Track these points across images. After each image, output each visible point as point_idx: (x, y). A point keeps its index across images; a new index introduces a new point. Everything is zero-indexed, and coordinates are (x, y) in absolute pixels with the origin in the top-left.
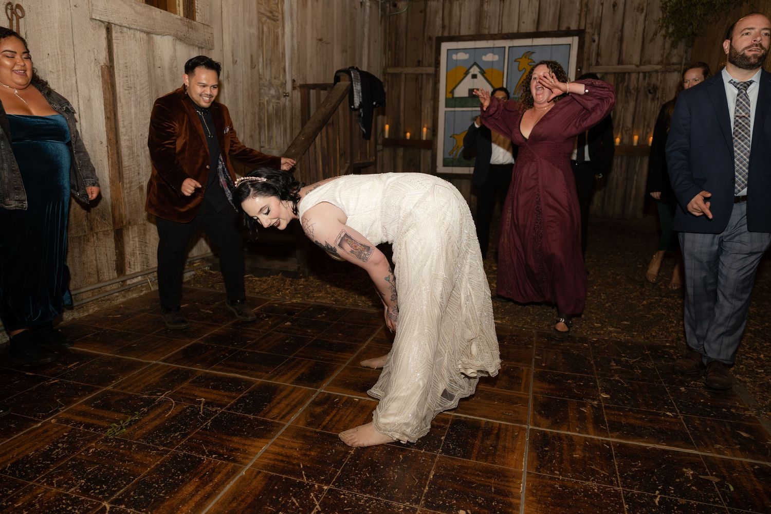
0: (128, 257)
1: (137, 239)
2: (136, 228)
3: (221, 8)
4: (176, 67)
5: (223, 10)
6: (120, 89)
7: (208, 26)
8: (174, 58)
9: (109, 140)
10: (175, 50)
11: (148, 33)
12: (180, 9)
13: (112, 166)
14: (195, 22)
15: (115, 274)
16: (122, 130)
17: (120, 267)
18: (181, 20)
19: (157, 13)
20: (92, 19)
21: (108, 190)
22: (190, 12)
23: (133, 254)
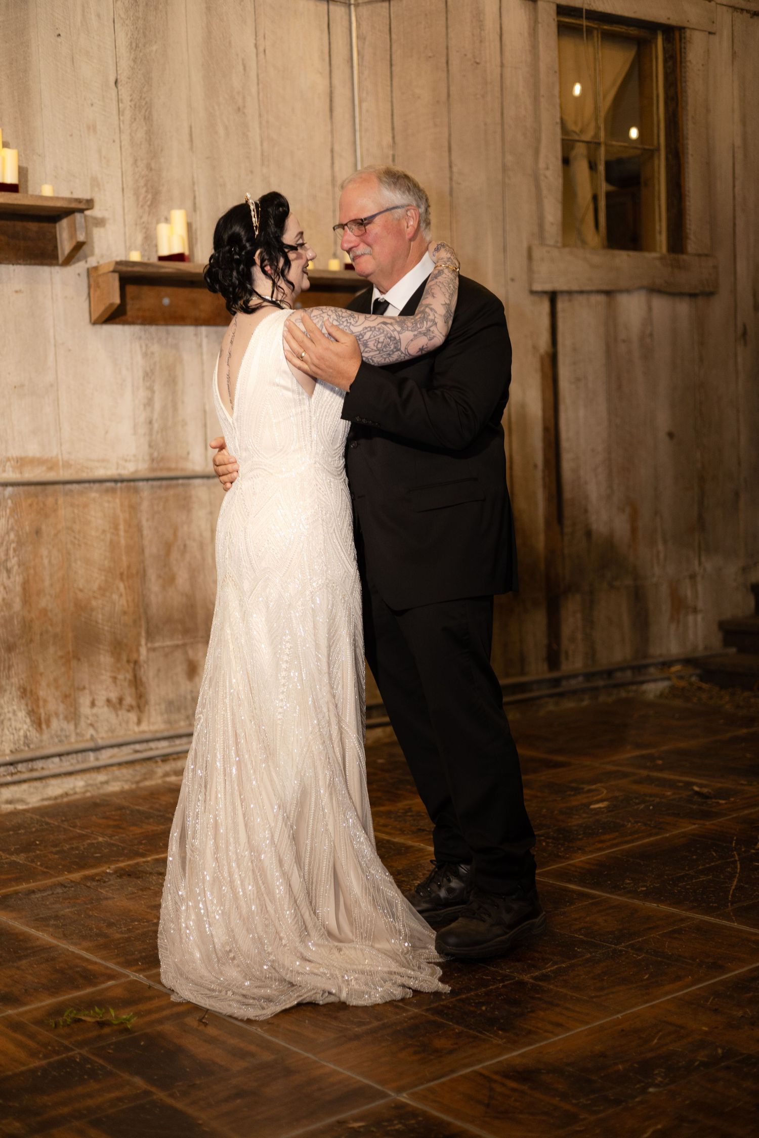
0: (565, 642)
1: (579, 615)
2: (578, 597)
3: (734, 218)
4: (651, 335)
5: (737, 222)
6: (564, 384)
7: (706, 255)
8: (648, 320)
9: (546, 461)
10: (650, 309)
11: (608, 293)
12: (662, 239)
13: (548, 500)
14: (685, 257)
15: (546, 667)
16: (565, 444)
17: (553, 658)
18: (662, 258)
19: (624, 259)
20: (533, 292)
21: (542, 537)
22: (677, 242)
23: (573, 639)
